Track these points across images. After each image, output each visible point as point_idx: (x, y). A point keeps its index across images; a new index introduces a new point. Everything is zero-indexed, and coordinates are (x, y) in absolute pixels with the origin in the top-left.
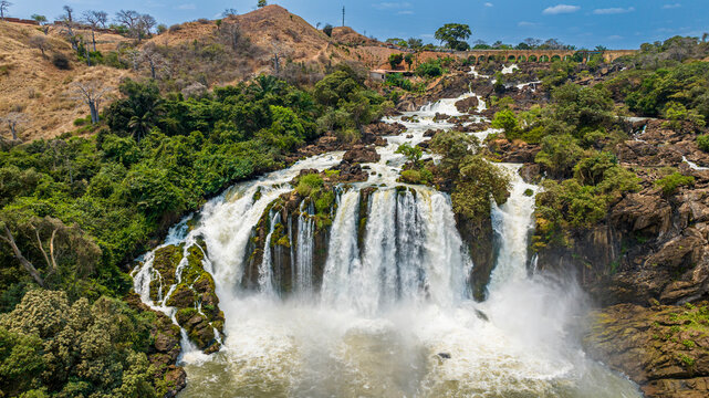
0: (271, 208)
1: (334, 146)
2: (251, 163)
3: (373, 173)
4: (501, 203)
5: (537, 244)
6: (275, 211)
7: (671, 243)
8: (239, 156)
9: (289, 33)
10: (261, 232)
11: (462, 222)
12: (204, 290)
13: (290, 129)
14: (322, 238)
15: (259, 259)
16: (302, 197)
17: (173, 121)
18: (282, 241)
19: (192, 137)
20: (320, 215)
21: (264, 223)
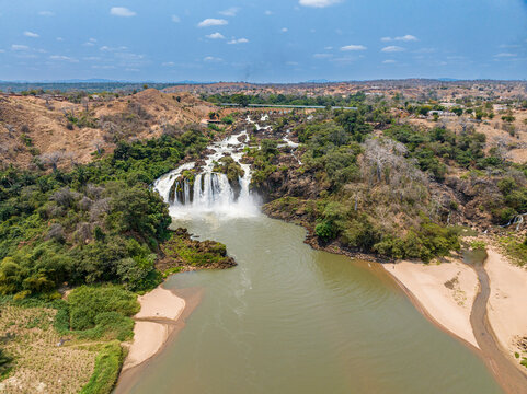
0: (176, 180)
1: (191, 160)
2: (167, 167)
4: (242, 176)
5: (251, 187)
7: (284, 184)
8: (163, 165)
11: (230, 181)
13: (176, 155)
14: (191, 188)
15: (174, 197)
17: (136, 155)
19: (145, 160)
21: (175, 185)
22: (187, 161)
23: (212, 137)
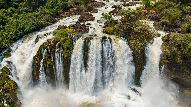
2: (33, 24)
3: (91, 28)
5: (164, 61)
6: (44, 49)
8: (28, 20)
10: (38, 59)
12: (8, 91)
13: (56, 6)
14: (67, 61)
16: (57, 42)
18: (49, 62)
19: (9, 11)
20: (66, 51)
22: (71, 14)
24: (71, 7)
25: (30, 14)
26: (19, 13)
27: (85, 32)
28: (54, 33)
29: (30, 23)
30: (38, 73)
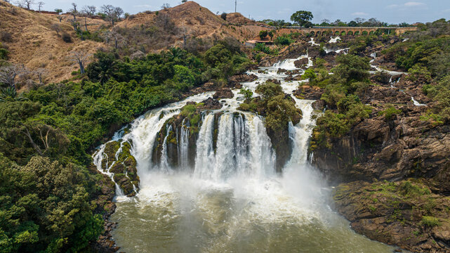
0: (168, 122)
1: (211, 89)
2: (159, 98)
3: (226, 105)
4: (296, 122)
5: (313, 146)
6: (169, 125)
7: (388, 147)
8: (154, 96)
9: (198, 19)
10: (162, 135)
11: (270, 132)
12: (129, 165)
13: (185, 79)
14: (193, 138)
16: (184, 117)
17: (121, 74)
18: (173, 140)
19: (130, 84)
20: (193, 127)
21: (164, 130)
22: (205, 90)
23: (259, 60)
24: (207, 81)
25: (156, 88)
26: (143, 86)
27: (217, 109)
28: (181, 109)
29: (155, 98)
30: (160, 154)
